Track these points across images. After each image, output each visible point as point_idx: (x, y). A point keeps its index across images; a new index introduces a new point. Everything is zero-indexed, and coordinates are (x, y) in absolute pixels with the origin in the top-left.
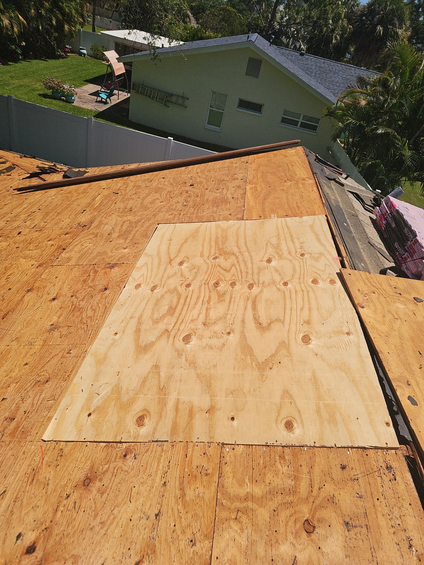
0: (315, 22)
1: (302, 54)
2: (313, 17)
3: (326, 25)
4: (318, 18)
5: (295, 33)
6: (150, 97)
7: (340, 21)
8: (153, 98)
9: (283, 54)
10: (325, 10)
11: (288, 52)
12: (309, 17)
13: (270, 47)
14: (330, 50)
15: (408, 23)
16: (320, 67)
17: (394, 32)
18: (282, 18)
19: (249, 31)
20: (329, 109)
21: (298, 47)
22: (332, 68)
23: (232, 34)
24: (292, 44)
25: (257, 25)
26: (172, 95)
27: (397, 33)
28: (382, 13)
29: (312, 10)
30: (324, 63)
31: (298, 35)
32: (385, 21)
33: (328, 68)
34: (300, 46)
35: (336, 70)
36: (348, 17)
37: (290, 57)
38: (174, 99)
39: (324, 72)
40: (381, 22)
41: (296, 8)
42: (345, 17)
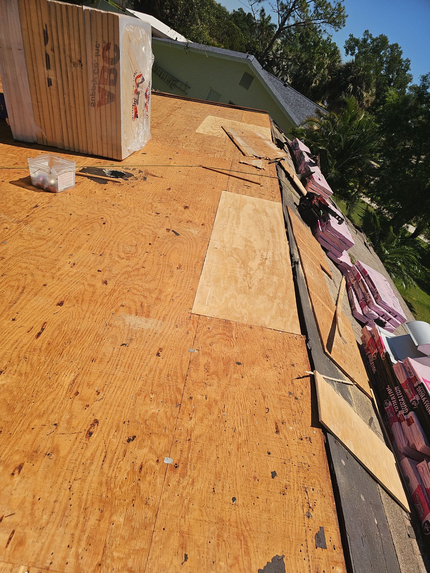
0: (303, 64)
1: (285, 85)
2: (302, 58)
3: (311, 68)
4: (306, 61)
5: (286, 67)
6: (160, 76)
7: (323, 69)
8: (162, 78)
9: (270, 80)
10: (313, 56)
11: (275, 79)
12: (299, 58)
13: (261, 70)
14: (309, 91)
15: (374, 90)
16: (297, 100)
17: (361, 93)
18: (277, 50)
19: (247, 51)
20: (293, 129)
21: (285, 80)
22: (306, 104)
23: (231, 48)
24: (281, 76)
25: (255, 49)
26: (178, 81)
27: (362, 95)
28: (355, 74)
29: (303, 52)
30: (301, 98)
31: (287, 70)
32: (356, 82)
33: (302, 103)
34: (287, 80)
35: (308, 106)
36: (330, 68)
37: (276, 84)
38: (178, 84)
39: (299, 105)
40: (353, 82)
41: (291, 47)
42: (327, 68)
